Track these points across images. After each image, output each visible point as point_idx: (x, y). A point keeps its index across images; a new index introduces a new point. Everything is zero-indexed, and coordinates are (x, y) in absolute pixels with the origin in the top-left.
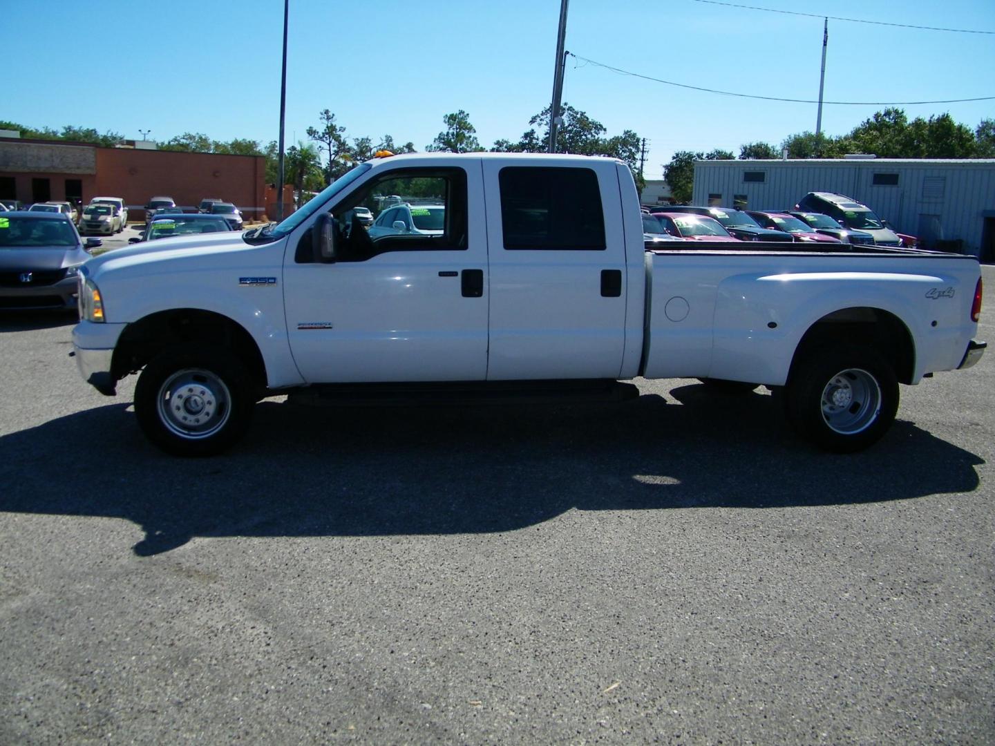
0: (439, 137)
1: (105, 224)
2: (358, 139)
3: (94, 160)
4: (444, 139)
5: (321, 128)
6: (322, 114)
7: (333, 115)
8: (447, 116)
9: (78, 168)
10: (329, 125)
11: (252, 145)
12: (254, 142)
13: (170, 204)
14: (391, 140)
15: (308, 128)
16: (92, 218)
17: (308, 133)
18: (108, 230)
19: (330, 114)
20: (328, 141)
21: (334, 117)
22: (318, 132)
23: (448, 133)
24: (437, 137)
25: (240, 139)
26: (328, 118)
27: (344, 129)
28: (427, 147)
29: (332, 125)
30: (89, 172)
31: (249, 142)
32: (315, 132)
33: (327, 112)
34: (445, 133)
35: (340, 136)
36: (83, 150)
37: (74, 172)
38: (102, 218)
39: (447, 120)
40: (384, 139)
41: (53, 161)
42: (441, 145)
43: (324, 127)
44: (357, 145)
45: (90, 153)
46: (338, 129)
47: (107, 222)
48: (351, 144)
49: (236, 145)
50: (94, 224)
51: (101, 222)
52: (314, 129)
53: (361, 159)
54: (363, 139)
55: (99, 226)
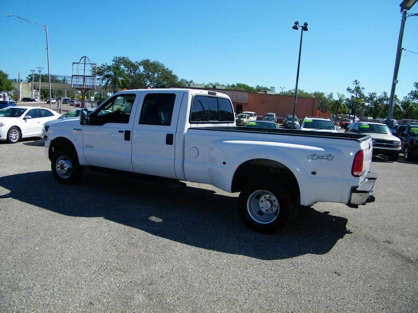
0: (411, 93)
1: (243, 121)
2: (370, 93)
3: (248, 97)
4: (413, 94)
5: (353, 88)
6: (354, 82)
7: (359, 82)
8: (415, 83)
9: (242, 100)
10: (357, 87)
11: (322, 94)
12: (323, 93)
13: (273, 116)
14: (386, 94)
15: (347, 88)
16: (238, 119)
17: (347, 90)
18: (243, 124)
19: (358, 82)
20: (356, 94)
21: (359, 83)
22: (352, 90)
23: (416, 91)
24: (410, 93)
25: (317, 92)
26: (356, 84)
27: (364, 89)
28: (404, 97)
29: (358, 87)
30: (246, 102)
31: (321, 93)
32: (350, 89)
33: (356, 81)
34: (414, 91)
35: (361, 91)
36: (244, 94)
37: (240, 102)
38: (242, 119)
39: (415, 85)
40: (383, 93)
41: (233, 97)
42: (412, 97)
43: (354, 87)
44: (370, 96)
45: (246, 95)
46: (361, 89)
47: (244, 121)
48: (366, 95)
49: (316, 94)
50: (239, 121)
51: (241, 121)
52: (350, 88)
53: (371, 102)
54: (372, 93)
55: (240, 122)
